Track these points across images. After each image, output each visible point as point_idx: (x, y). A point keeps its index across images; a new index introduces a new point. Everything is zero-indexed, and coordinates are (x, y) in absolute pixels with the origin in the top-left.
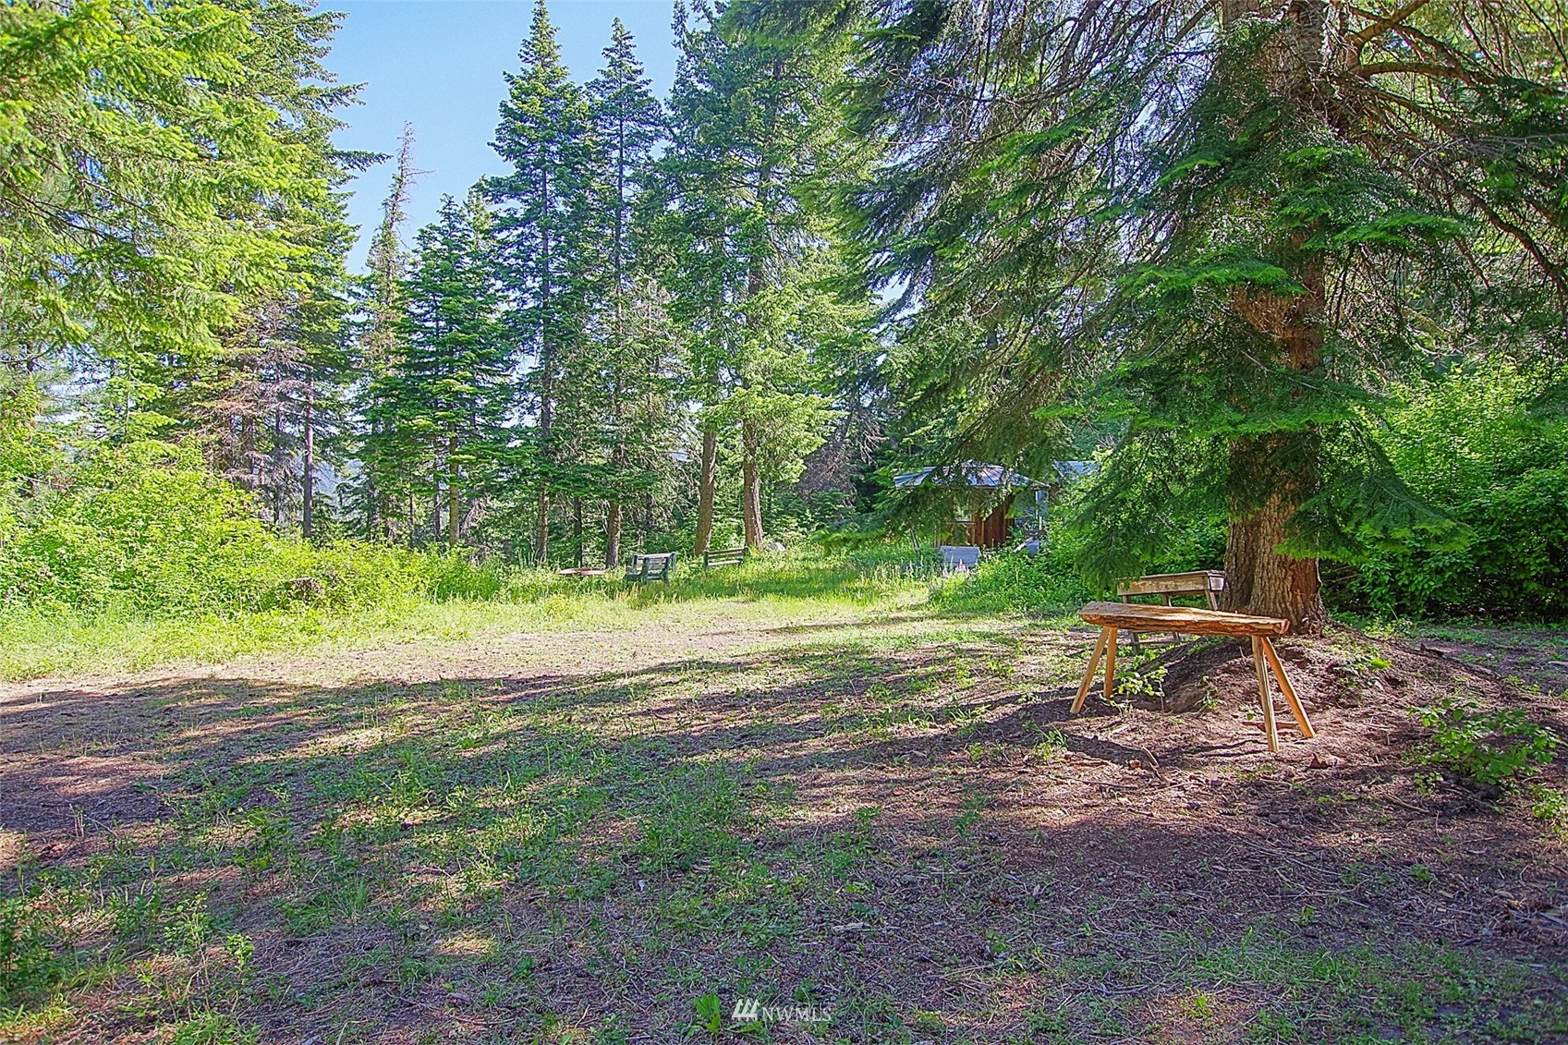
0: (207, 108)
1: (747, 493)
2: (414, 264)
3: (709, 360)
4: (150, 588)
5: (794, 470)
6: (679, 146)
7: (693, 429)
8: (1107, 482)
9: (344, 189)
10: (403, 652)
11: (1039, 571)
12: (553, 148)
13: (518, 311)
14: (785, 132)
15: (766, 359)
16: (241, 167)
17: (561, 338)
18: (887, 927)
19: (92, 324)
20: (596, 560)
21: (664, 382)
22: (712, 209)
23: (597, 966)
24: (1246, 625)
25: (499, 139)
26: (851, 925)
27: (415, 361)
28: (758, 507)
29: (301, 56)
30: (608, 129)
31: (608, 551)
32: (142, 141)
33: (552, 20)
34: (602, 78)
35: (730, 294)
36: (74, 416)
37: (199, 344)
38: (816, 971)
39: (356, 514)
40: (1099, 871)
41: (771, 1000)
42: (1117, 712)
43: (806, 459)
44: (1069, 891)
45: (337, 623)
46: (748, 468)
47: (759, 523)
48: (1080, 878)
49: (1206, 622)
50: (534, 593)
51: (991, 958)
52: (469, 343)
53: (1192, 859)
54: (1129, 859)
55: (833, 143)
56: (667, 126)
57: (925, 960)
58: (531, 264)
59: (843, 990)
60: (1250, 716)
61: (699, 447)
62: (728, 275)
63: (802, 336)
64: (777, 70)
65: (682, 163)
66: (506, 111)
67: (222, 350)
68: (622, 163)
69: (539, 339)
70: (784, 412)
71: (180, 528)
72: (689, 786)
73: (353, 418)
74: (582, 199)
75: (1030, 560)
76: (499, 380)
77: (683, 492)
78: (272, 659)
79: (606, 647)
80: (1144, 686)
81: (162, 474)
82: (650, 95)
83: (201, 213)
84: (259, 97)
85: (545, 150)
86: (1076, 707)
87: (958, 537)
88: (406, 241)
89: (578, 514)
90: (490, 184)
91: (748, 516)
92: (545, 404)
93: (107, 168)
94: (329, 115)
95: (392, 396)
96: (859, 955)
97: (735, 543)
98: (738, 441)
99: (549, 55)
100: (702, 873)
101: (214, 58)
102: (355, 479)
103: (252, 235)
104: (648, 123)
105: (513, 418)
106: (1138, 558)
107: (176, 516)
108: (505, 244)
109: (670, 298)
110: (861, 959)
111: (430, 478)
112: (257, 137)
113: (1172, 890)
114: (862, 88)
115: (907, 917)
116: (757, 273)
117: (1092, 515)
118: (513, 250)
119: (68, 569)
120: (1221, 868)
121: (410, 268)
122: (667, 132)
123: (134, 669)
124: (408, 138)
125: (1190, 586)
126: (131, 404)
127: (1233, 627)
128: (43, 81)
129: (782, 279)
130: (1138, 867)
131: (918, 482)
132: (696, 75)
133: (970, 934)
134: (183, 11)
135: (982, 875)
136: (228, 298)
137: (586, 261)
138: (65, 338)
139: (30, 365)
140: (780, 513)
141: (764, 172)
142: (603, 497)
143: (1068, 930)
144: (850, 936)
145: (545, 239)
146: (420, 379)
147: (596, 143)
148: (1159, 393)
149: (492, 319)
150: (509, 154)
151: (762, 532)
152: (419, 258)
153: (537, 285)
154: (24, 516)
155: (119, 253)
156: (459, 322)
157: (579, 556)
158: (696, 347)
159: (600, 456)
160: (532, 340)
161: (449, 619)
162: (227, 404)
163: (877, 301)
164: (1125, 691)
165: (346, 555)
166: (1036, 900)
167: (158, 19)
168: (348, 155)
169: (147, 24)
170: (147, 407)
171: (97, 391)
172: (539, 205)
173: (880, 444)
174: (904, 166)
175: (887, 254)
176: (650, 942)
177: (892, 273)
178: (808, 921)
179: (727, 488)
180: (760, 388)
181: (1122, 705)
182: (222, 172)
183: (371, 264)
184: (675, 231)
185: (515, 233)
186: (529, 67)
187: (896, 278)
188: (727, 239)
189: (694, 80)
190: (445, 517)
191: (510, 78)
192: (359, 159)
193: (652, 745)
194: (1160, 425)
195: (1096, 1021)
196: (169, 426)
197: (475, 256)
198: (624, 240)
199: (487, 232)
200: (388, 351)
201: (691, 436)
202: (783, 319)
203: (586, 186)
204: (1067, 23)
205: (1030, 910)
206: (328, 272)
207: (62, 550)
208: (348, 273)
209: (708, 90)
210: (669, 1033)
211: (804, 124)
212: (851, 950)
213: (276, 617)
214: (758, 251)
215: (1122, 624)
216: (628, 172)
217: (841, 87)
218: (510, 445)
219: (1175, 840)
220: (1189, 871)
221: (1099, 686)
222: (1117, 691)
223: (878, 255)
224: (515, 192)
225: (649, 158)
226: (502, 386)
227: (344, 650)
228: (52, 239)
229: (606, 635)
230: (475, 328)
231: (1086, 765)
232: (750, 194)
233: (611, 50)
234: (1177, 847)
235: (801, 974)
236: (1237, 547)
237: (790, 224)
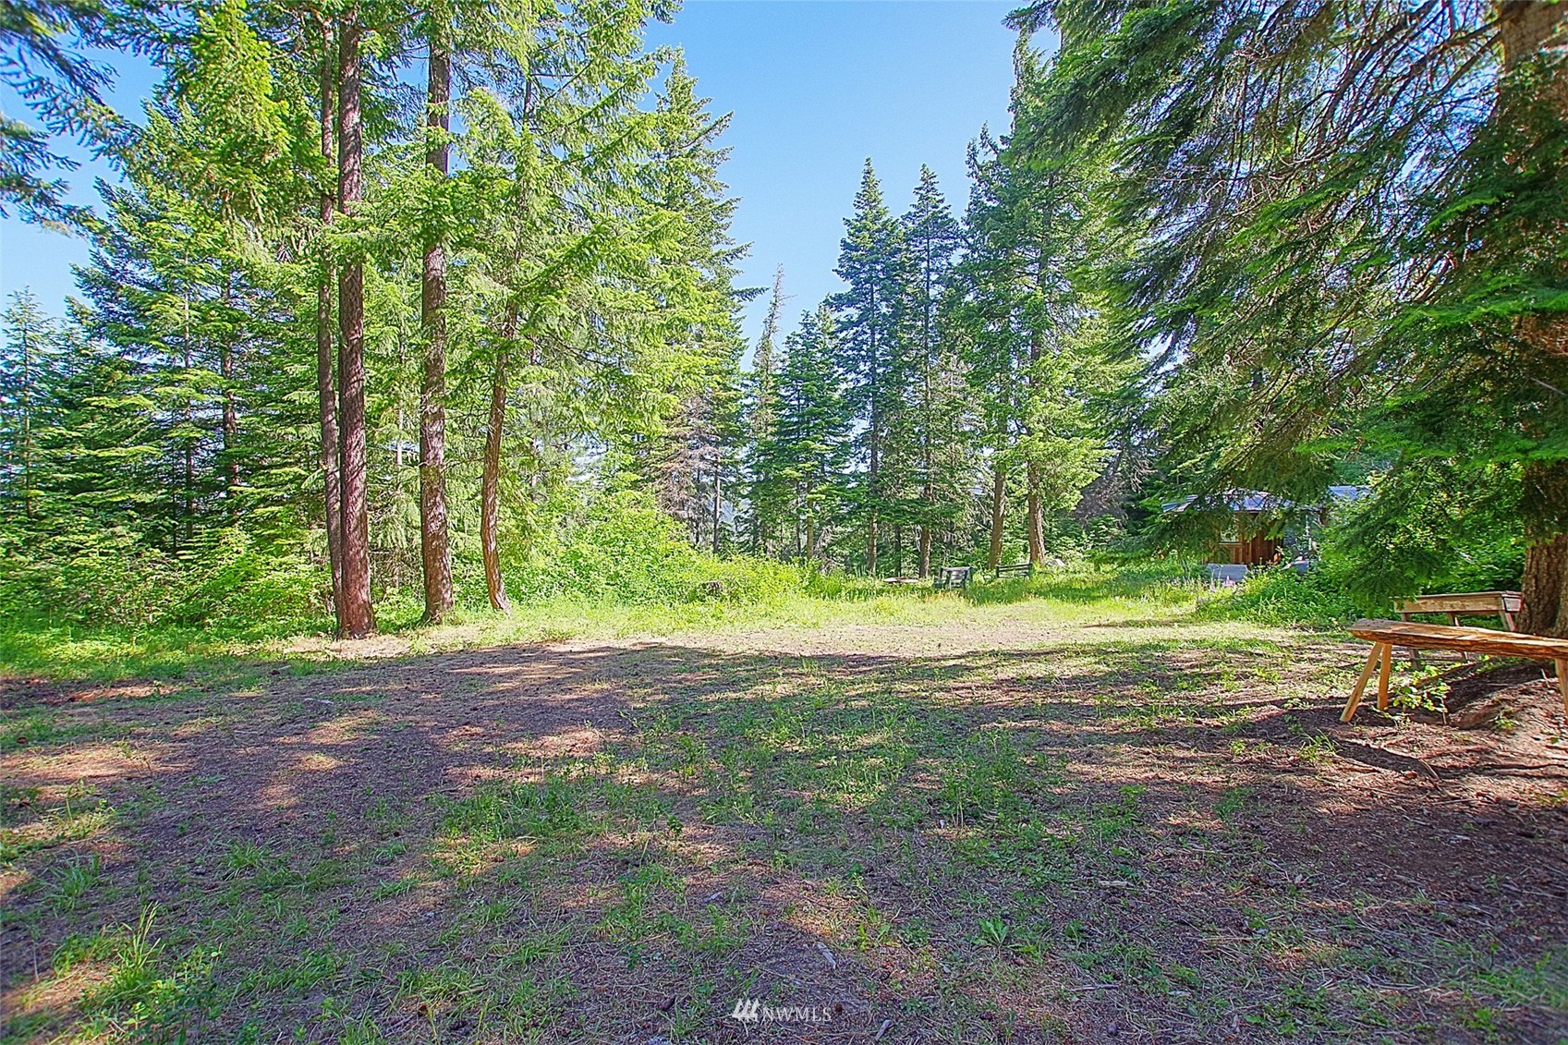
0: (660, 276)
1: (1030, 521)
2: (783, 361)
3: (999, 415)
4: (626, 585)
5: (1072, 500)
6: (973, 252)
7: (987, 469)
8: (1376, 508)
9: (739, 315)
10: (776, 634)
11: (1310, 587)
12: (879, 267)
13: (854, 388)
14: (1059, 228)
15: (1047, 411)
16: (680, 311)
17: (885, 405)
18: (1149, 888)
19: (597, 419)
20: (911, 571)
21: (964, 433)
22: (1000, 297)
23: (907, 879)
24: (1547, 648)
25: (841, 266)
26: (1116, 883)
27: (783, 430)
28: (1040, 530)
29: (713, 231)
30: (918, 247)
31: (921, 564)
32: (625, 303)
33: (876, 176)
34: (913, 210)
35: (1015, 361)
36: (588, 476)
37: (654, 428)
38: (1084, 915)
39: (746, 537)
40: (1368, 871)
41: (1044, 931)
42: (1392, 724)
43: (1083, 491)
44: (1333, 885)
45: (734, 613)
46: (1032, 498)
47: (1042, 543)
48: (1346, 874)
49: (1497, 643)
50: (864, 593)
51: (1249, 932)
52: (820, 414)
53: (1476, 874)
54: (1401, 864)
55: (1102, 230)
56: (964, 238)
57: (1184, 923)
58: (863, 353)
59: (1108, 935)
60: (1554, 740)
61: (992, 483)
62: (1014, 347)
63: (1077, 392)
64: (1052, 180)
65: (976, 264)
66: (845, 245)
67: (667, 431)
68: (929, 270)
69: (869, 407)
70: (1064, 454)
71: (643, 547)
72: (981, 752)
73: (743, 470)
74: (899, 302)
75: (1299, 578)
76: (841, 439)
77: (979, 519)
78: (695, 635)
79: (918, 638)
80: (1423, 700)
81: (633, 512)
82: (950, 216)
83: (656, 344)
84: (689, 262)
85: (872, 269)
86: (1346, 715)
87: (1224, 555)
88: (779, 346)
89: (898, 537)
90: (834, 299)
91: (1032, 538)
92: (874, 456)
93: (606, 322)
94: (731, 267)
95: (770, 454)
96: (1123, 909)
97: (1022, 560)
98: (1024, 478)
99: (874, 201)
100: (990, 821)
101: (664, 243)
102: (746, 513)
103: (685, 354)
104: (948, 238)
105: (851, 467)
106: (1412, 580)
107: (640, 538)
108: (844, 341)
109: (967, 369)
110: (1124, 912)
111: (795, 512)
112: (688, 290)
113: (1451, 900)
114: (1126, 183)
115: (1168, 883)
116: (1037, 343)
117: (1360, 539)
118: (851, 345)
119: (584, 571)
120: (1512, 888)
121: (780, 365)
122: (963, 242)
123: (617, 637)
124: (780, 274)
125: (1481, 606)
126: (617, 467)
127: (1530, 649)
128: (575, 275)
129: (1061, 345)
130: (1412, 873)
131: (1181, 509)
132: (986, 195)
133: (1229, 907)
134: (648, 218)
135: (1243, 858)
136: (671, 396)
137: (903, 347)
138: (584, 429)
139: (566, 446)
140: (1059, 536)
141: (1043, 263)
142: (918, 523)
143: (1332, 920)
144: (1115, 891)
145: (873, 334)
146: (788, 441)
147: (910, 259)
148: (1434, 423)
149: (836, 396)
150: (846, 276)
151: (1044, 551)
152: (786, 357)
153: (867, 368)
154: (562, 539)
155: (613, 374)
156: (814, 400)
157: (899, 569)
158: (989, 407)
159: (914, 492)
160: (864, 408)
161: (806, 612)
162: (670, 465)
163: (1144, 356)
164: (1401, 704)
165: (739, 567)
166: (1298, 888)
167: (634, 226)
168: (742, 292)
169: (628, 230)
170: (624, 469)
171: (599, 461)
172: (868, 310)
173: (1149, 476)
174: (1164, 243)
175: (1149, 319)
176: (947, 868)
177: (1154, 335)
178: (1079, 872)
179: (1014, 515)
180: (1041, 435)
181: (1397, 718)
182: (669, 316)
183: (756, 365)
184: (971, 317)
185: (852, 332)
186: (860, 212)
187: (1157, 339)
188: (1012, 318)
189: (984, 199)
190: (804, 538)
191: (848, 222)
192: (749, 294)
193: (952, 717)
194: (1435, 454)
195: (1359, 1008)
196: (637, 481)
197: (824, 352)
198: (931, 328)
199: (833, 333)
200: (767, 424)
201: (986, 476)
202: (1060, 378)
203: (903, 292)
204: (1323, 97)
205: (1291, 896)
206: (730, 373)
207: (581, 560)
208: (741, 371)
209: (995, 205)
210: (961, 941)
211: (1077, 218)
212: (1115, 903)
213: (697, 607)
214: (1038, 325)
215: (1397, 640)
216: (934, 277)
217: (1105, 187)
218: (849, 486)
219: (1457, 853)
220: (1472, 885)
221: (1373, 698)
222: (1392, 703)
223: (1141, 321)
224: (851, 303)
225: (950, 264)
226: (843, 444)
227: (738, 632)
228: (578, 368)
229: (918, 629)
230: (824, 404)
231: (1356, 770)
232: (1031, 281)
233: (920, 189)
234: (1458, 859)
235: (1071, 915)
236: (1538, 569)
237: (1065, 301)
